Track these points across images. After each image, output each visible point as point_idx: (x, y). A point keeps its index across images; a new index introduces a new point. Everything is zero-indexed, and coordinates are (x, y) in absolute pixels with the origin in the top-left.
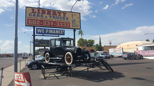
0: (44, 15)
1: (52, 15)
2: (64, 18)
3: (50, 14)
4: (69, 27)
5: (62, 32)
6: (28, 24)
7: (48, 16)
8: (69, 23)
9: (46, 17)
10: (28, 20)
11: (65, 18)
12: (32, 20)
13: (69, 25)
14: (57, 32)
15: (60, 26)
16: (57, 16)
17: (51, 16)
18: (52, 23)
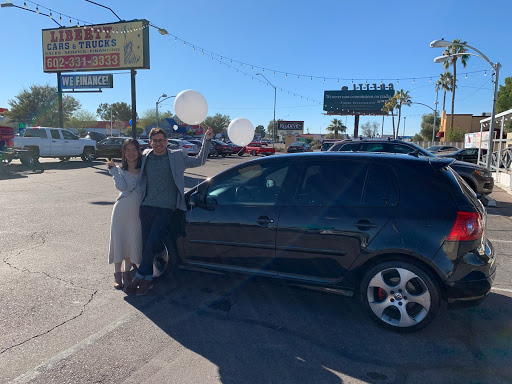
0: (71, 43)
1: (83, 40)
2: (107, 43)
3: (81, 38)
4: (118, 64)
5: (104, 80)
6: (47, 68)
7: (76, 43)
8: (118, 54)
9: (74, 47)
10: (47, 58)
11: (110, 43)
12: (53, 58)
13: (118, 59)
14: (96, 81)
15: (99, 66)
16: (94, 40)
17: (81, 43)
18: (84, 59)
